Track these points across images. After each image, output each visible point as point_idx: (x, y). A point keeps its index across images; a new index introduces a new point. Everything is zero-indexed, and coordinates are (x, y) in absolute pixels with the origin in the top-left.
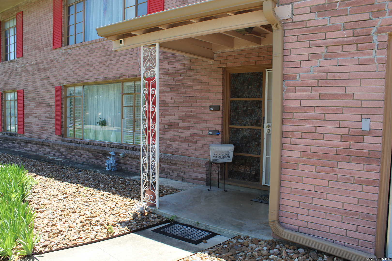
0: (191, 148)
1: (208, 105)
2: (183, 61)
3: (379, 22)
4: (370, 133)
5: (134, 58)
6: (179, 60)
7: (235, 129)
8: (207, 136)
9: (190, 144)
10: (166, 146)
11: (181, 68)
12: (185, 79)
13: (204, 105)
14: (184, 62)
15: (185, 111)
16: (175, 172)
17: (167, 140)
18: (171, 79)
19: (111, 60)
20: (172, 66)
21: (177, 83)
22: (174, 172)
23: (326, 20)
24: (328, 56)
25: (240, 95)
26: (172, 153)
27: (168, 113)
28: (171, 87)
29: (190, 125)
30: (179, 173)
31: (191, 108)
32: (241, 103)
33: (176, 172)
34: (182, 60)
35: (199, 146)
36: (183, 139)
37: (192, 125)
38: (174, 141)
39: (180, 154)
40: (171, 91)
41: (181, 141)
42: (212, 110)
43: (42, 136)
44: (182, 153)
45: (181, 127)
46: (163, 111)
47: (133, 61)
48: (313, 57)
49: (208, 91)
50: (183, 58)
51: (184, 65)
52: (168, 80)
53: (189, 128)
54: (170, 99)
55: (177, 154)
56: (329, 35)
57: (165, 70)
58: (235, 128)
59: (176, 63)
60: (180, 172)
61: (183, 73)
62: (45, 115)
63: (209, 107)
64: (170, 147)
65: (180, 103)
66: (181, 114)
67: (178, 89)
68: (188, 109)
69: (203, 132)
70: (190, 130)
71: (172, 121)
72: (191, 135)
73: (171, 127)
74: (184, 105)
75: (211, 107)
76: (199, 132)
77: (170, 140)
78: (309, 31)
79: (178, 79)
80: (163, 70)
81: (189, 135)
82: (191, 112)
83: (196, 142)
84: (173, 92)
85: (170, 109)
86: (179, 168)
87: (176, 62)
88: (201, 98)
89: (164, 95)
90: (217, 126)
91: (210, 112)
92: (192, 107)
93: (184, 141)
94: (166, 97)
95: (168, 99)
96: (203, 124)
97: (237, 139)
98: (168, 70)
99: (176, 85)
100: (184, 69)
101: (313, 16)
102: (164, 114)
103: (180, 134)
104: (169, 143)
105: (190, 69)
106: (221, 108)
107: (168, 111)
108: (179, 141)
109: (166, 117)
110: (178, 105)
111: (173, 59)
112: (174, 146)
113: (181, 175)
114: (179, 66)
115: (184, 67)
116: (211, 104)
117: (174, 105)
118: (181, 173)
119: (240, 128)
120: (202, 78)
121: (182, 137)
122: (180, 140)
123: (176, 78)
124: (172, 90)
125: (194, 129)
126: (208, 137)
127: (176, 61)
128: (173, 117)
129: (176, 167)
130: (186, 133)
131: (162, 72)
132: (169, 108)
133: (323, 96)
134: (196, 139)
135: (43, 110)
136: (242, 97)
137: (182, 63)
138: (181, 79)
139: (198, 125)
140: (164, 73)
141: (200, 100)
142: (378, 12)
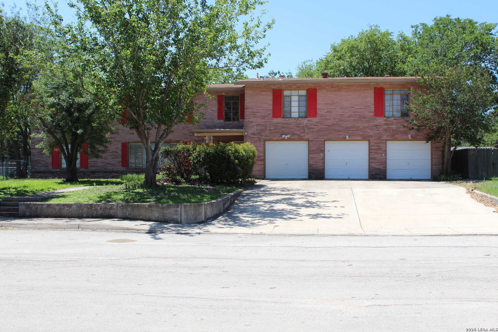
3: (262, 137)
4: (261, 156)
23: (254, 136)
24: (254, 143)
43: (108, 168)
47: (178, 135)
57: (194, 139)
62: (112, 157)
101: (251, 135)
135: (109, 154)
142: (262, 136)
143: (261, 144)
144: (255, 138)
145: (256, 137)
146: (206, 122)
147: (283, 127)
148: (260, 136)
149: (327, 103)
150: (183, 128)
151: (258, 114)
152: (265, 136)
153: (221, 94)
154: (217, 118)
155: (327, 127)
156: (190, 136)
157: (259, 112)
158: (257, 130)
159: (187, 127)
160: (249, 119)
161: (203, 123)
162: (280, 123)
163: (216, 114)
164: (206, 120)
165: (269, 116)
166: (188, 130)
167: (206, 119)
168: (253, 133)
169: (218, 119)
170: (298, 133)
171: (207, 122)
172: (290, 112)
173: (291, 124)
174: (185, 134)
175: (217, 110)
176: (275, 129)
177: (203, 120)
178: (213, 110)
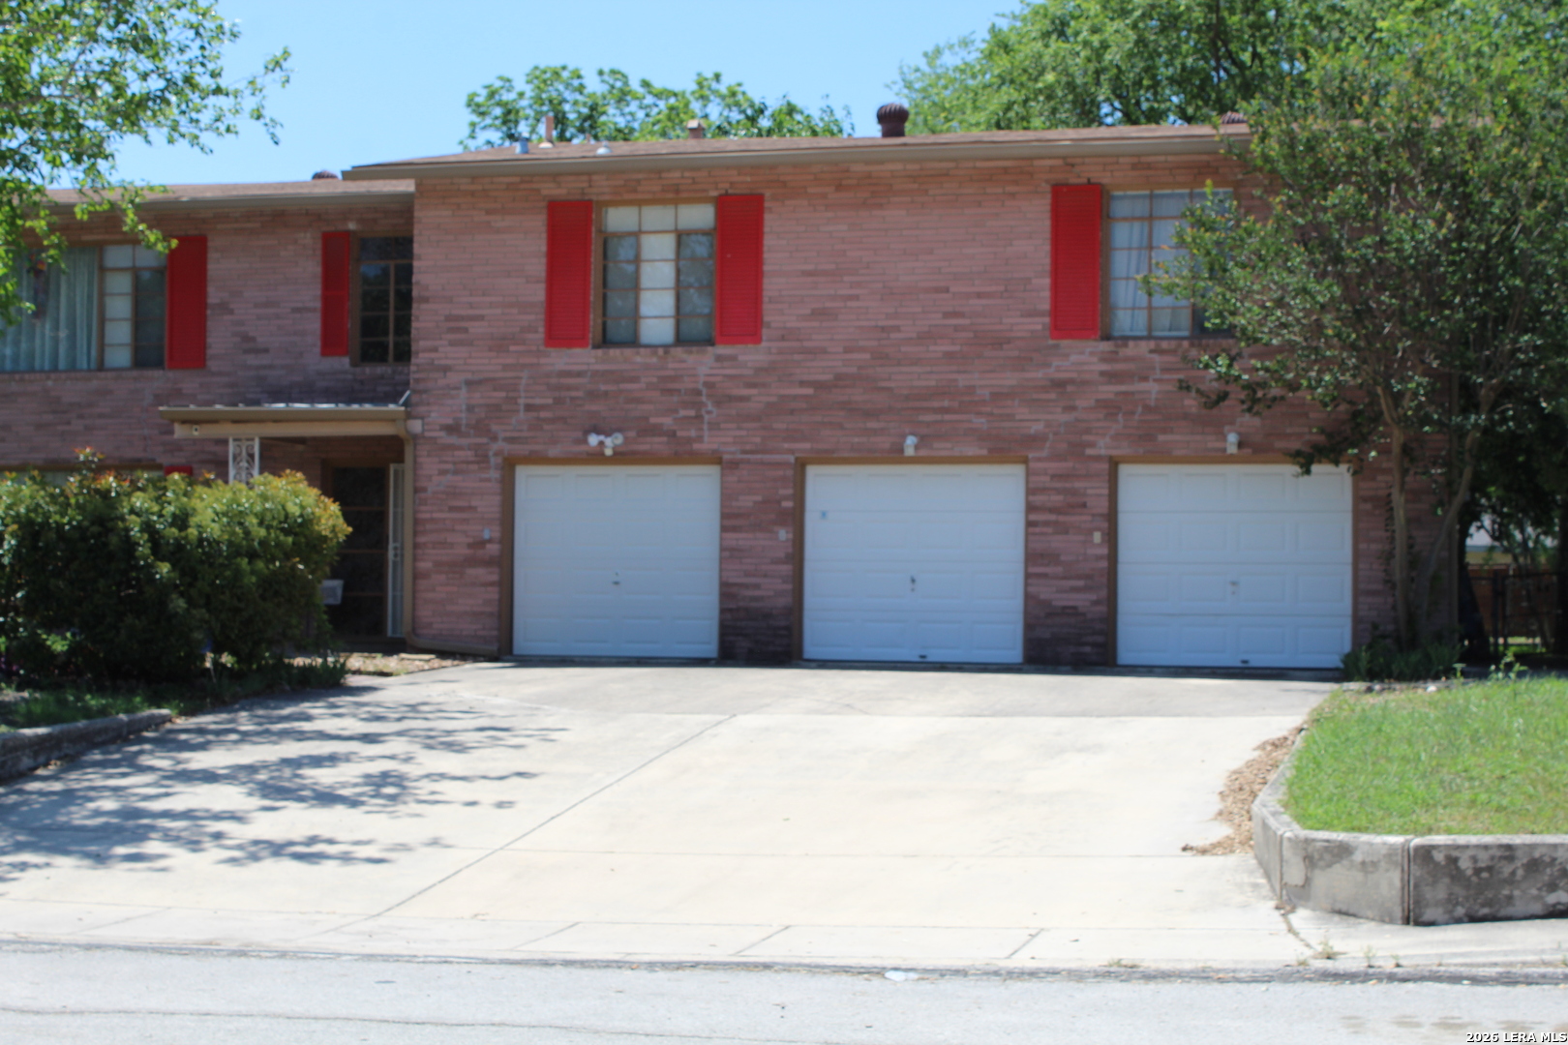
3: (495, 447)
4: (490, 541)
5: (132, 426)
19: (69, 423)
23: (454, 440)
24: (456, 472)
47: (131, 432)
48: (443, 472)
56: (456, 453)
78: (438, 447)
97: (348, 571)
101: (442, 434)
133: (452, 509)
142: (494, 439)
143: (489, 480)
144: (460, 448)
145: (464, 441)
146: (264, 367)
147: (593, 395)
148: (484, 440)
149: (810, 267)
150: (156, 396)
151: (476, 328)
152: (511, 440)
153: (341, 227)
154: (317, 350)
155: (809, 391)
157: (481, 318)
158: (470, 409)
159: (178, 393)
160: (433, 355)
161: (253, 373)
162: (579, 374)
163: (314, 324)
164: (265, 360)
165: (531, 336)
167: (266, 351)
168: (450, 421)
169: (325, 354)
170: (667, 421)
171: (271, 367)
172: (635, 317)
173: (634, 380)
174: (167, 429)
175: (318, 304)
176: (558, 401)
177: (252, 360)
178: (300, 305)
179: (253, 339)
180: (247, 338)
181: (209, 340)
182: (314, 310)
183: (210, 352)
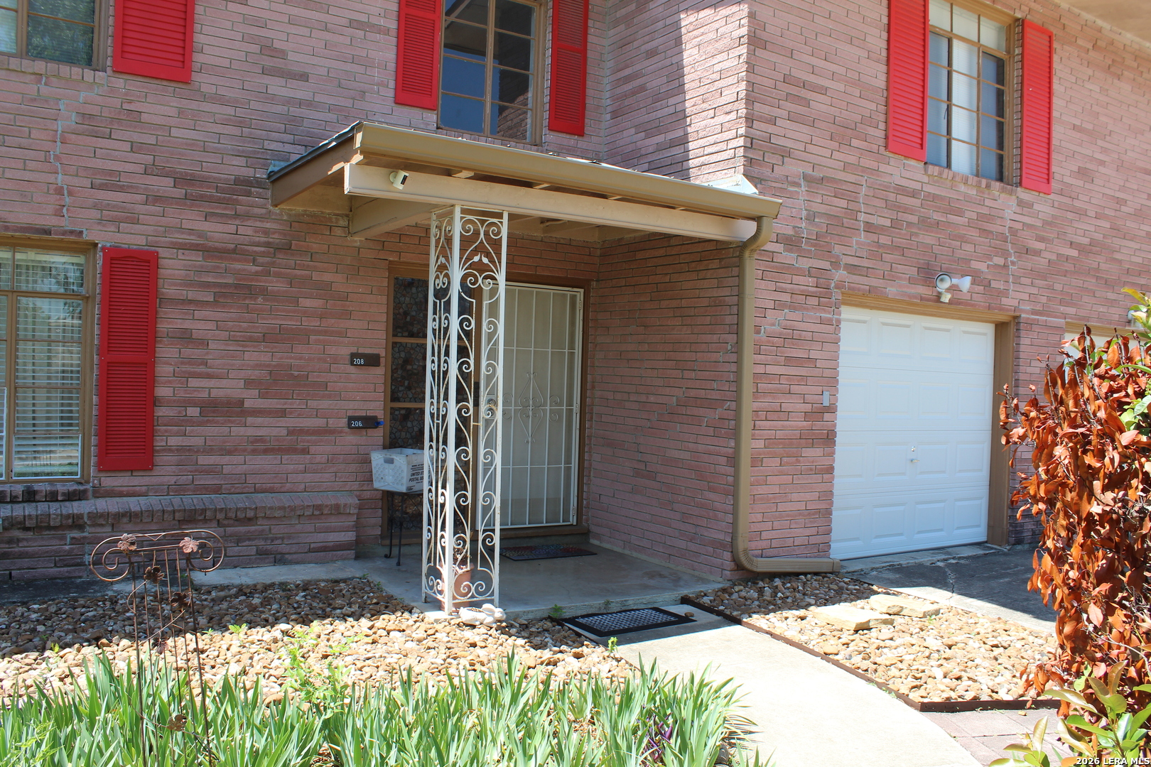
0: (292, 467)
1: (345, 351)
2: (263, 222)
3: (834, 275)
5: (31, 165)
6: (248, 216)
7: (403, 412)
8: (341, 432)
9: (285, 457)
10: (196, 471)
11: (257, 239)
12: (268, 273)
13: (332, 350)
14: (268, 225)
15: (269, 366)
16: (247, 543)
17: (198, 451)
18: (218, 267)
20: (220, 227)
21: (240, 280)
22: (244, 544)
24: (793, 307)
25: (415, 330)
26: (217, 490)
27: (202, 369)
28: (217, 290)
29: (285, 404)
30: (263, 543)
31: (291, 358)
32: (418, 349)
33: (253, 543)
34: (261, 218)
35: (318, 459)
36: (260, 446)
37: (296, 404)
38: (230, 453)
39: (253, 490)
40: (216, 303)
41: (254, 452)
42: (361, 365)
44: (257, 485)
45: (254, 411)
46: (183, 363)
47: (28, 176)
48: (779, 306)
49: (347, 315)
50: (264, 211)
51: (266, 232)
52: (202, 266)
53: (282, 413)
54: (212, 326)
55: (237, 491)
56: (796, 279)
57: (190, 234)
58: (404, 408)
59: (237, 222)
60: (266, 539)
61: (263, 254)
63: (349, 357)
64: (208, 472)
65: (251, 339)
66: (256, 374)
67: (244, 300)
68: (281, 358)
69: (331, 421)
70: (285, 417)
71: (214, 393)
72: (291, 432)
73: (214, 412)
74: (265, 347)
75: (353, 356)
76: (320, 422)
77: (209, 451)
78: (773, 267)
79: (244, 270)
80: (183, 233)
81: (284, 432)
82: (291, 367)
83: (305, 451)
84: (224, 307)
85: (211, 357)
86: (263, 531)
87: (235, 218)
88: (325, 333)
89: (184, 313)
90: (372, 405)
91: (353, 369)
92: (293, 355)
93: (266, 451)
94: (193, 319)
95: (201, 325)
96: (331, 402)
97: (408, 436)
98: (201, 234)
99: (236, 287)
100: (267, 245)
101: (780, 248)
102: (184, 372)
103: (250, 432)
104: (204, 460)
105: (286, 248)
106: (382, 361)
107: (201, 364)
108: (245, 450)
109: (194, 383)
110: (243, 346)
111: (225, 209)
112: (226, 470)
113: (269, 547)
114: (250, 231)
115: (266, 240)
116: (354, 350)
117: (227, 345)
118: (272, 541)
119: (416, 409)
120: (327, 277)
121: (260, 439)
122: (250, 447)
123: (238, 266)
124: (221, 300)
125: (299, 415)
126: (346, 433)
127: (236, 216)
128: (224, 383)
129: (253, 528)
130: (273, 429)
131: (181, 241)
132: (207, 353)
133: (790, 361)
134: (308, 441)
136: (421, 335)
137: (258, 224)
138: (257, 272)
139: (312, 404)
140: (186, 244)
141: (322, 337)
142: (836, 264)
143: (830, 323)
144: (799, 272)
145: (805, 263)
146: (300, 103)
147: (925, 223)
148: (825, 265)
150: (85, 117)
151: (820, 104)
152: (852, 269)
154: (390, 93)
155: (1074, 253)
156: (157, 199)
157: (823, 91)
158: (811, 217)
159: (134, 118)
160: (771, 129)
161: (279, 109)
162: (914, 194)
163: (385, 52)
164: (301, 91)
165: (871, 131)
166: (135, 148)
167: (304, 77)
168: (790, 232)
169: (398, 101)
170: (982, 266)
171: (310, 104)
173: (959, 213)
174: (110, 182)
175: (393, 25)
176: (895, 224)
177: (277, 86)
178: (364, 18)
179: (282, 54)
180: (268, 49)
181: (199, 39)
182: (387, 32)
183: (197, 58)
